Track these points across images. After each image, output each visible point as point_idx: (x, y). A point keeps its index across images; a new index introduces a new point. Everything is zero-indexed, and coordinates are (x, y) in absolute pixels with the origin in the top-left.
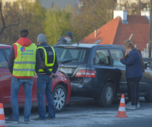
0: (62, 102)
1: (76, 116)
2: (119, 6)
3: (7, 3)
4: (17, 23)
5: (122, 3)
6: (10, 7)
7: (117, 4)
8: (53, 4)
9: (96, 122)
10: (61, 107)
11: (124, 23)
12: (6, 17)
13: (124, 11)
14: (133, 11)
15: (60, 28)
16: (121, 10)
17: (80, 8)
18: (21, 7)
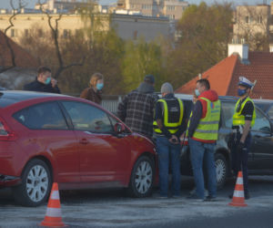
0: (148, 181)
1: (169, 204)
2: (235, 37)
3: (65, 31)
4: (81, 62)
5: (242, 32)
6: (70, 37)
7: (233, 35)
8: (135, 34)
9: (199, 213)
10: (146, 190)
11: (242, 63)
12: (65, 52)
13: (244, 45)
14: (258, 45)
15: (146, 70)
16: (239, 43)
17: (177, 39)
18: (86, 38)
